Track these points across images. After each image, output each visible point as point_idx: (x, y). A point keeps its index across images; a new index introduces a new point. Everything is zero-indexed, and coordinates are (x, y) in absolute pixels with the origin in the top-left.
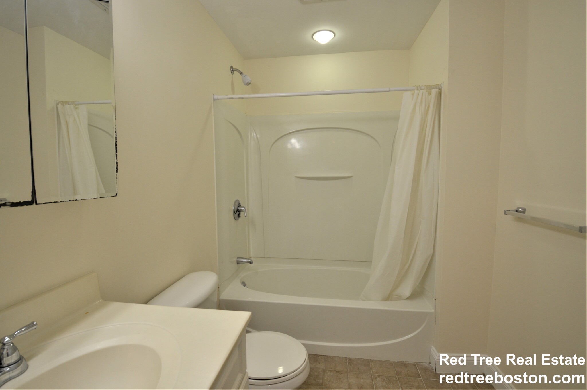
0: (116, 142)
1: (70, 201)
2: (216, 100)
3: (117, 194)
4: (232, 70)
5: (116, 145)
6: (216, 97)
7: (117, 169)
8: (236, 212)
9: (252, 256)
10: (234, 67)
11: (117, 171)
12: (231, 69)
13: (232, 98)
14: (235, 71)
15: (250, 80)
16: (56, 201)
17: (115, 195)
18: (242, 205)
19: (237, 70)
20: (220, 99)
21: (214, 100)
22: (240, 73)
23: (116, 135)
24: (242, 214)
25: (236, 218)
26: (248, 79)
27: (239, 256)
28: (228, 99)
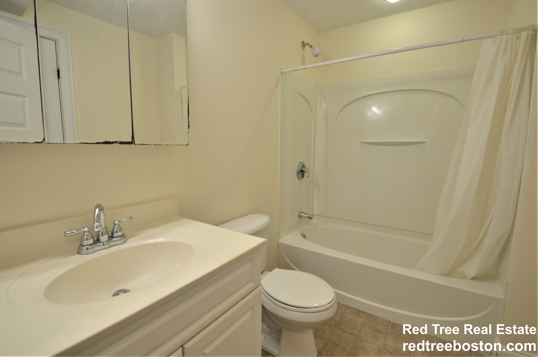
0: (188, 107)
1: (155, 145)
2: (284, 73)
3: (188, 144)
4: (304, 45)
5: (188, 109)
6: (283, 71)
7: (189, 126)
8: (299, 173)
9: (315, 214)
10: (305, 42)
11: (189, 128)
12: (302, 44)
13: (296, 70)
14: (306, 45)
15: (319, 52)
16: (146, 144)
17: (187, 144)
18: (306, 166)
19: (308, 44)
20: (287, 72)
21: (282, 73)
22: (310, 46)
23: (188, 102)
24: (306, 175)
25: (299, 178)
26: (317, 51)
27: (301, 211)
28: (293, 71)
